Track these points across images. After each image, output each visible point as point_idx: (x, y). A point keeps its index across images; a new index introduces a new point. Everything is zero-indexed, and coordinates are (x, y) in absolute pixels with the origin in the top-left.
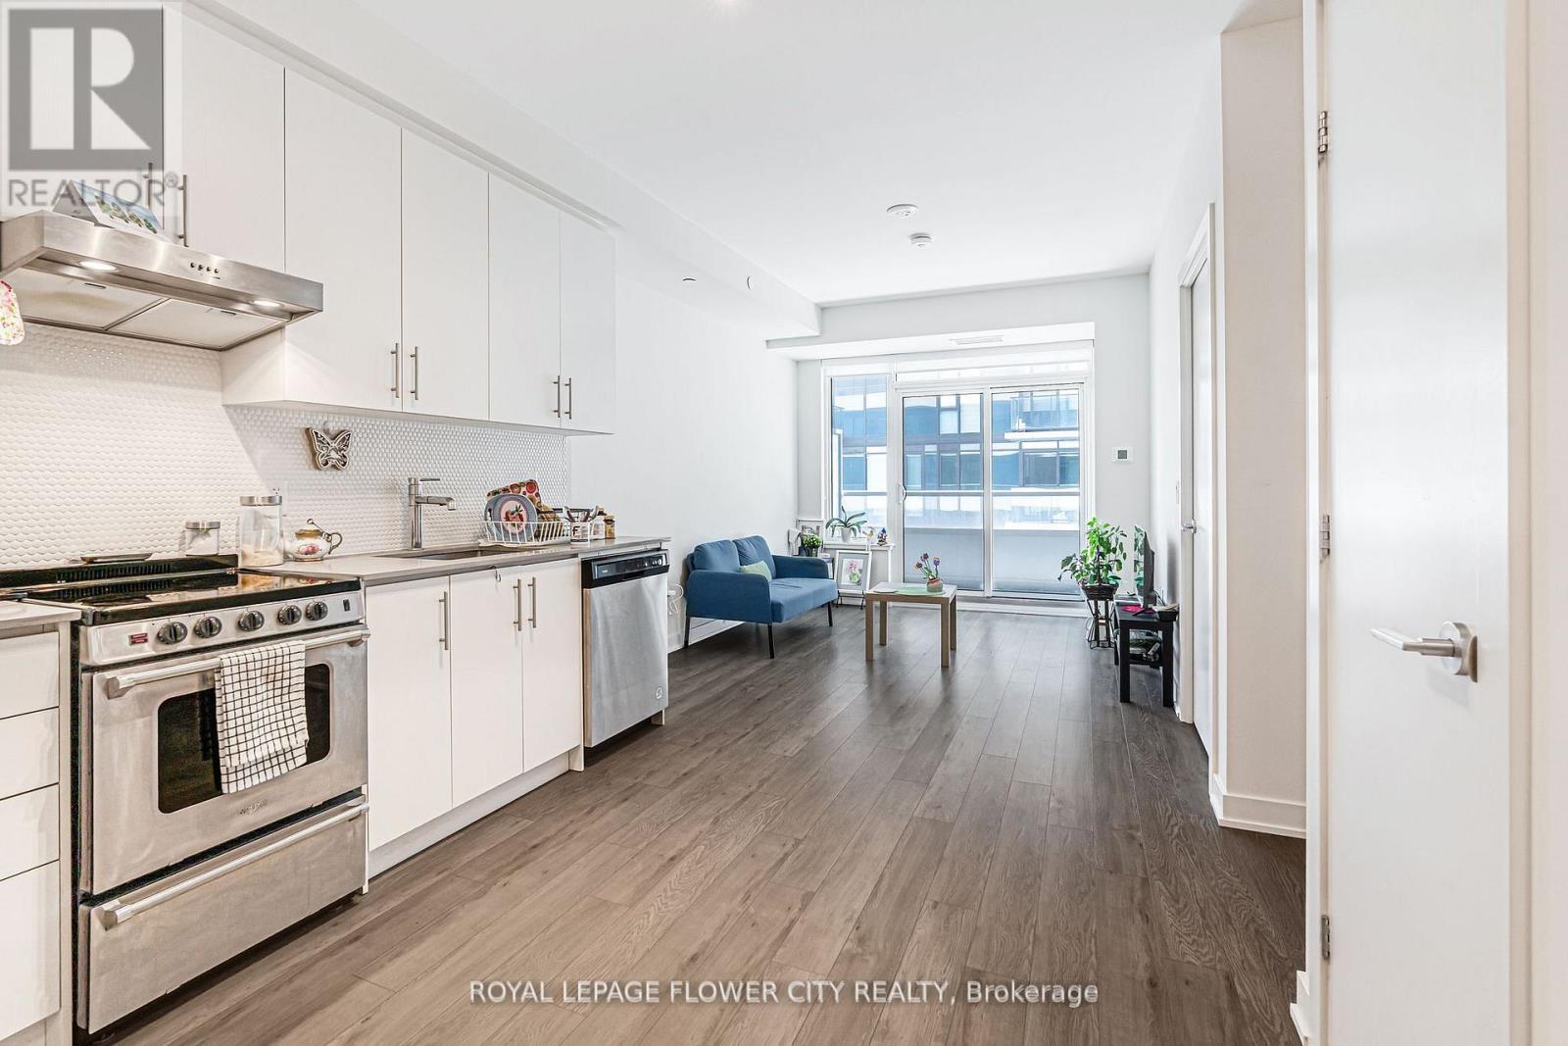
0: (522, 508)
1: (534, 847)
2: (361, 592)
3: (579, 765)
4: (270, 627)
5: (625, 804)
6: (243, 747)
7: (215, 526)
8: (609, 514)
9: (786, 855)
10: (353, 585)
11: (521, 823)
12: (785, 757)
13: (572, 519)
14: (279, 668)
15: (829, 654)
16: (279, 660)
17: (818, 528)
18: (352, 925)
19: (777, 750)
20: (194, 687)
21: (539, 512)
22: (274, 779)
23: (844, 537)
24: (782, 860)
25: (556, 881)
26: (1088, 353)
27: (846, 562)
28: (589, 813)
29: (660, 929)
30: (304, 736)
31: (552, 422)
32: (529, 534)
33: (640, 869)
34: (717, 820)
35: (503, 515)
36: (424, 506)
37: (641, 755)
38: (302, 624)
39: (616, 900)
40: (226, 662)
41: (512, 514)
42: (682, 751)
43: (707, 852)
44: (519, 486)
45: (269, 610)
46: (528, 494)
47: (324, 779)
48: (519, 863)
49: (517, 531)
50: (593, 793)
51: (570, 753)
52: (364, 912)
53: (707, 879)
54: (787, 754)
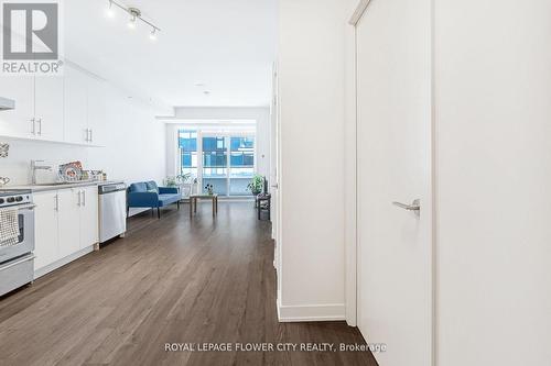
0: (74, 170)
2: (31, 194)
3: (98, 248)
4: (6, 203)
8: (104, 173)
12: (165, 240)
17: (174, 178)
21: (81, 171)
22: (8, 247)
23: (183, 181)
25: (98, 272)
26: (255, 127)
27: (184, 189)
30: (18, 234)
31: (86, 143)
32: (77, 178)
35: (66, 173)
36: (37, 170)
38: (16, 202)
41: (70, 172)
44: (73, 163)
45: (6, 198)
46: (77, 166)
49: (73, 178)
50: (104, 254)
51: (95, 245)
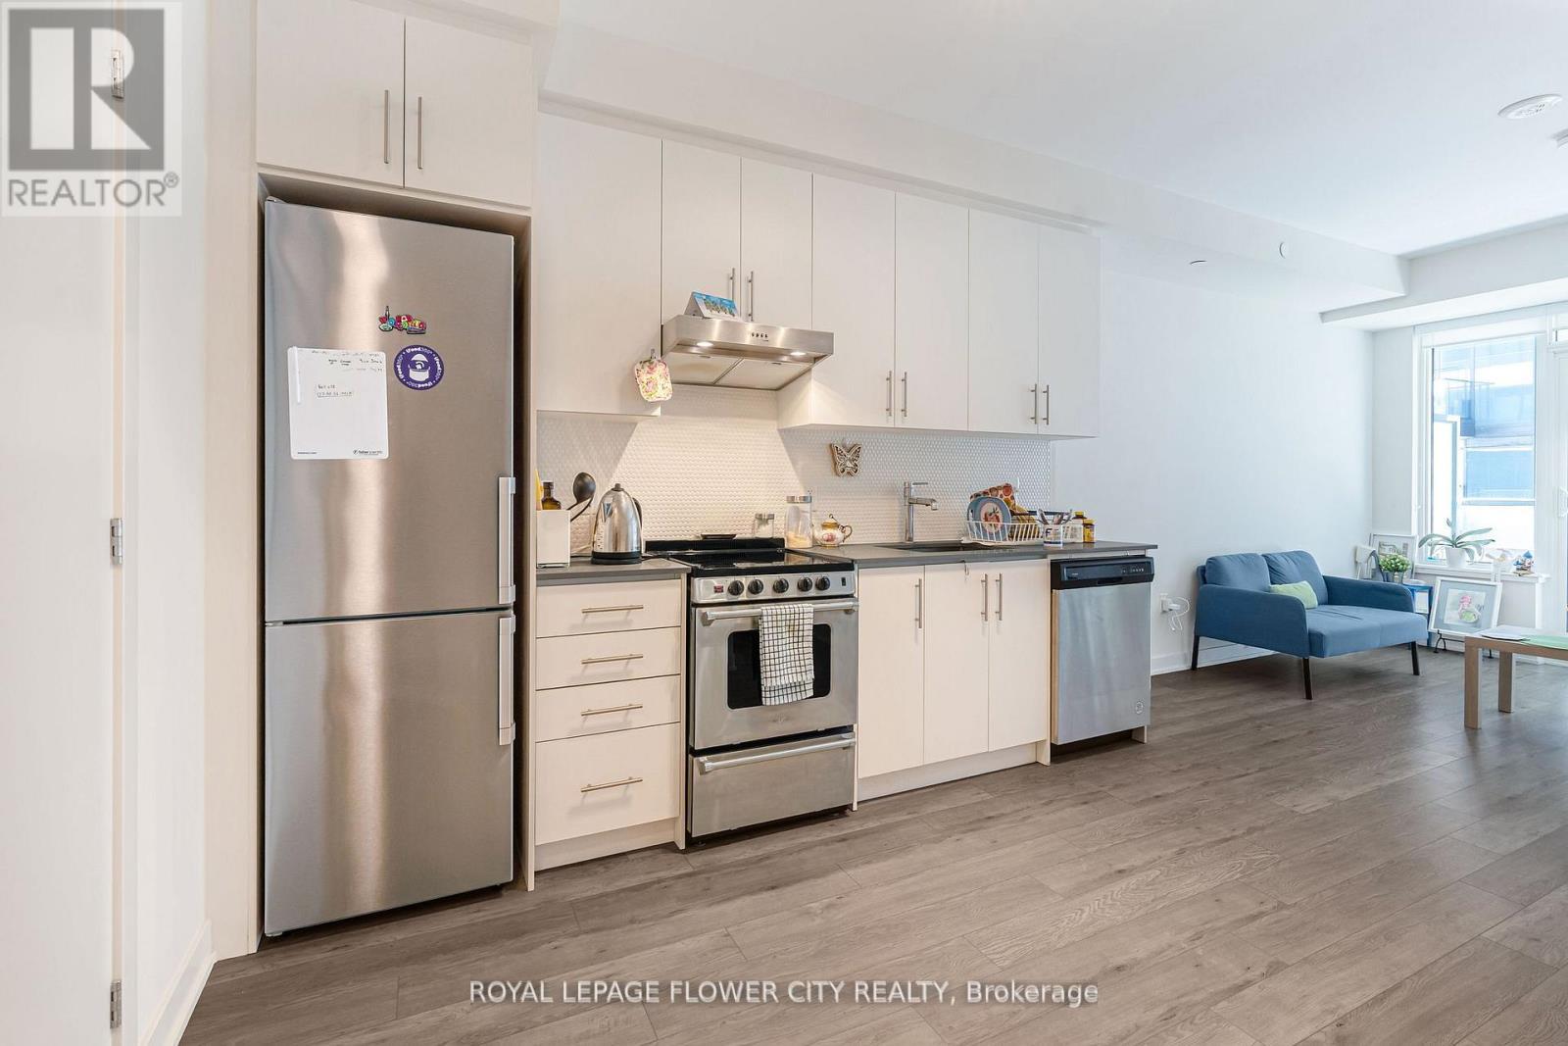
0: (998, 510)
1: (989, 818)
2: (855, 572)
3: (1045, 758)
4: (792, 592)
5: (1084, 807)
6: (773, 674)
7: (772, 517)
8: (1089, 518)
9: (1261, 914)
10: (848, 566)
11: (983, 795)
12: (1293, 811)
13: (1045, 522)
14: (797, 622)
15: (1409, 711)
16: (797, 616)
17: (1405, 546)
18: (843, 829)
19: (1284, 802)
20: (746, 626)
21: (1013, 514)
22: (793, 702)
23: (1451, 560)
24: (1254, 918)
25: (1000, 852)
27: (1453, 594)
28: (1046, 804)
29: (1091, 930)
30: (811, 676)
31: (1031, 429)
32: (1004, 535)
33: (1085, 869)
34: (1181, 852)
35: (983, 516)
36: (916, 506)
37: (1111, 766)
38: (813, 592)
39: (1054, 887)
40: (765, 613)
41: (991, 514)
42: (1159, 772)
43: (1162, 878)
44: (996, 489)
45: (793, 579)
46: (1005, 497)
47: (824, 712)
48: (973, 826)
49: (993, 531)
50: (1054, 788)
51: (1037, 745)
52: (854, 823)
53: (1154, 905)
54: (1296, 809)
